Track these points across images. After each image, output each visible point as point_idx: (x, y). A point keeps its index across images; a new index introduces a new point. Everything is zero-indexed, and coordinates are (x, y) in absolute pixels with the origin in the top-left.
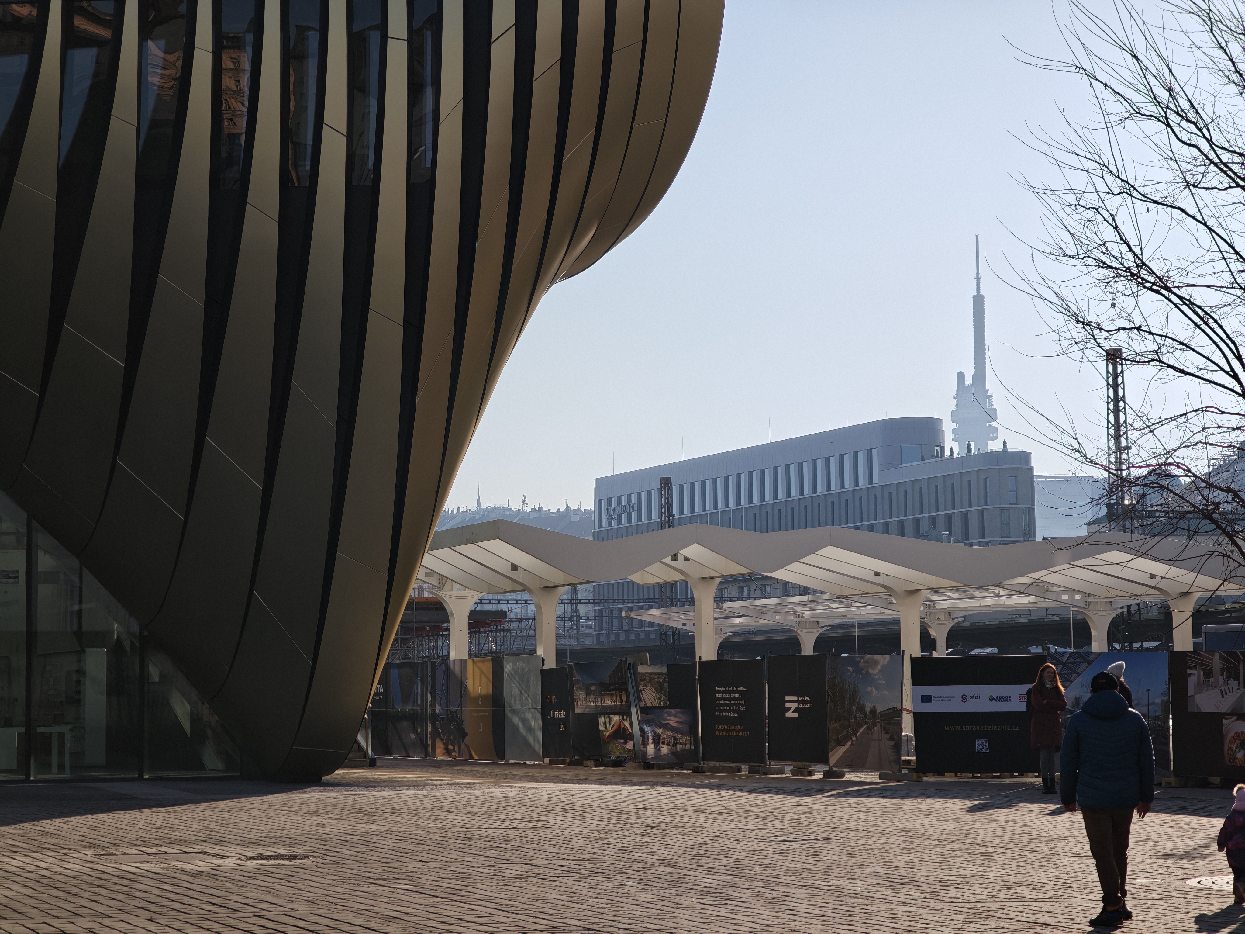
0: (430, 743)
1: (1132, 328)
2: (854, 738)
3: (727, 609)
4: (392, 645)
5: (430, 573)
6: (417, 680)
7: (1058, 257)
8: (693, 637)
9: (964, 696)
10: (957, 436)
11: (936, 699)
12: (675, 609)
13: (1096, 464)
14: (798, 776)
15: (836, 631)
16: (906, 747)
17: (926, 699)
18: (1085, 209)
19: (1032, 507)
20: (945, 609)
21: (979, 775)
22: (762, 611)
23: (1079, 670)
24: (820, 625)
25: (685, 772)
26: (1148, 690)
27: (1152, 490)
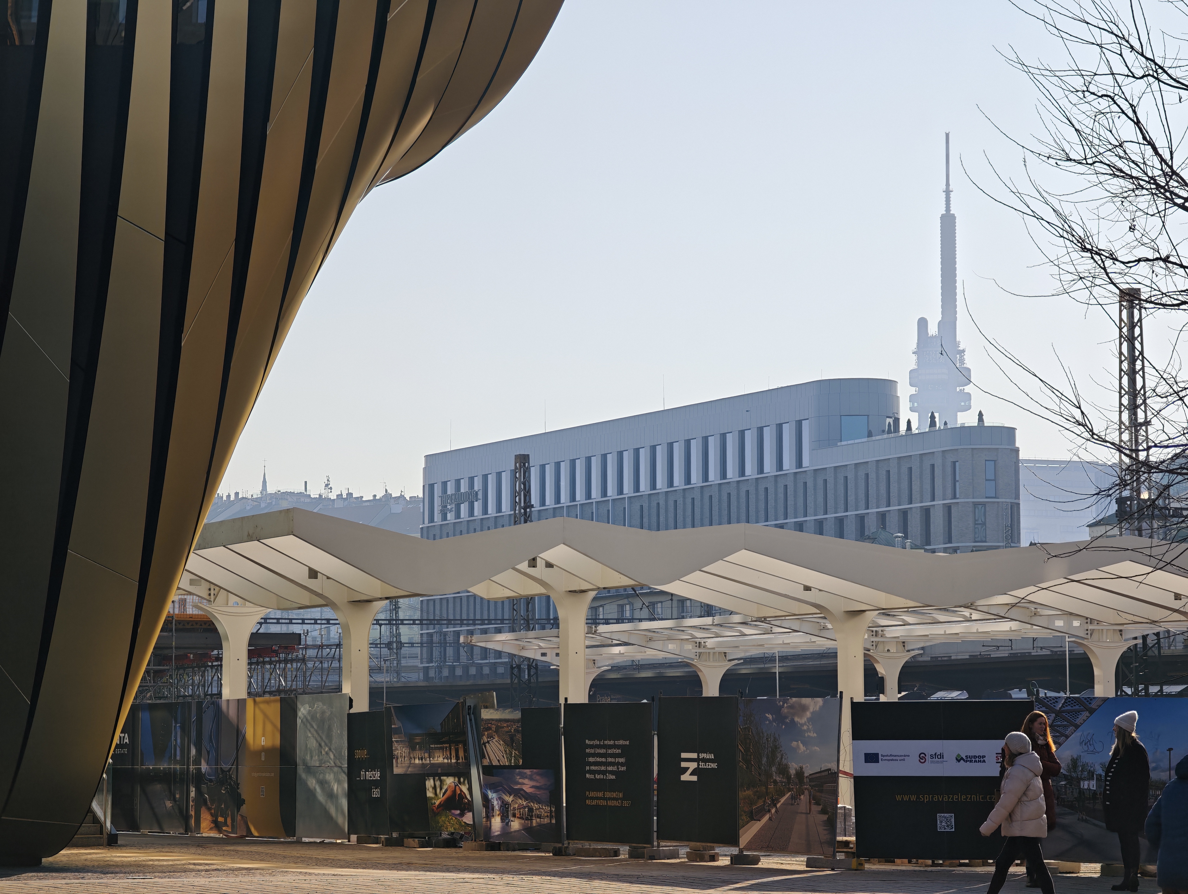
0: (193, 813)
1: (1157, 259)
2: (773, 811)
3: (603, 635)
4: (142, 680)
5: (197, 580)
6: (175, 727)
7: (1059, 162)
8: (556, 672)
9: (922, 755)
10: (916, 404)
11: (884, 758)
12: (531, 634)
13: (1106, 442)
14: (698, 862)
15: (749, 667)
16: (843, 823)
17: (871, 758)
18: (1096, 97)
19: (1016, 501)
20: (898, 637)
21: (941, 862)
22: (650, 637)
23: (1078, 721)
24: (728, 658)
25: (543, 854)
26: (1170, 750)
27: (1180, 478)
